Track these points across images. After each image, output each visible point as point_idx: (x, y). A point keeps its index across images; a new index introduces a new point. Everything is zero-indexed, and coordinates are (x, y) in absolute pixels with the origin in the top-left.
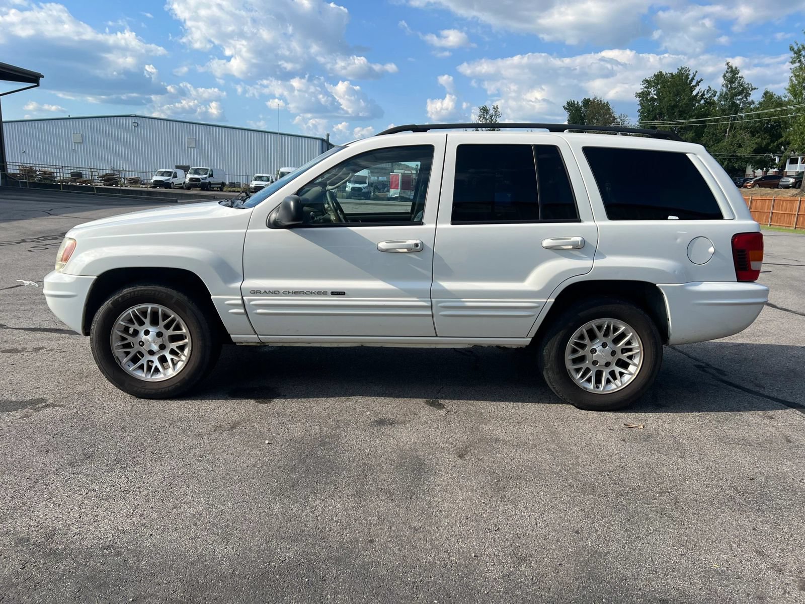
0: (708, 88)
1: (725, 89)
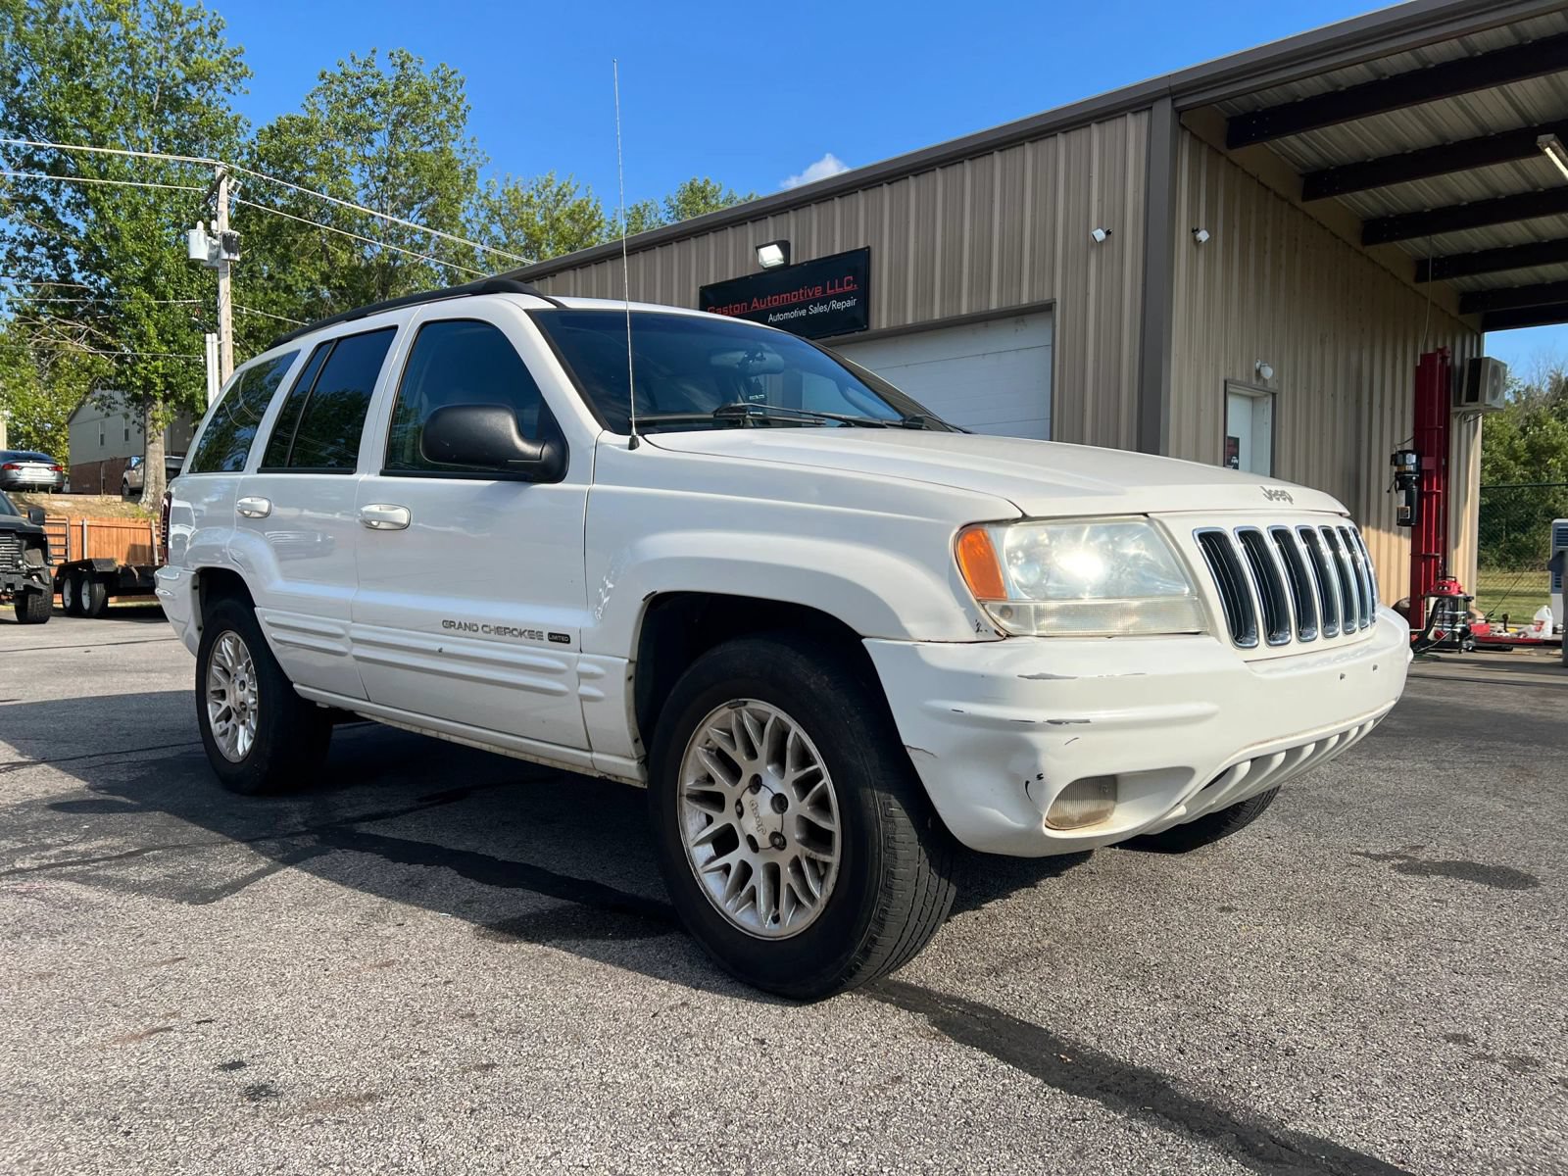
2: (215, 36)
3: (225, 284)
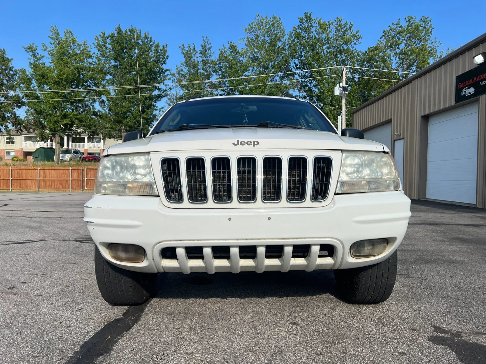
2: (351, 29)
3: (344, 101)
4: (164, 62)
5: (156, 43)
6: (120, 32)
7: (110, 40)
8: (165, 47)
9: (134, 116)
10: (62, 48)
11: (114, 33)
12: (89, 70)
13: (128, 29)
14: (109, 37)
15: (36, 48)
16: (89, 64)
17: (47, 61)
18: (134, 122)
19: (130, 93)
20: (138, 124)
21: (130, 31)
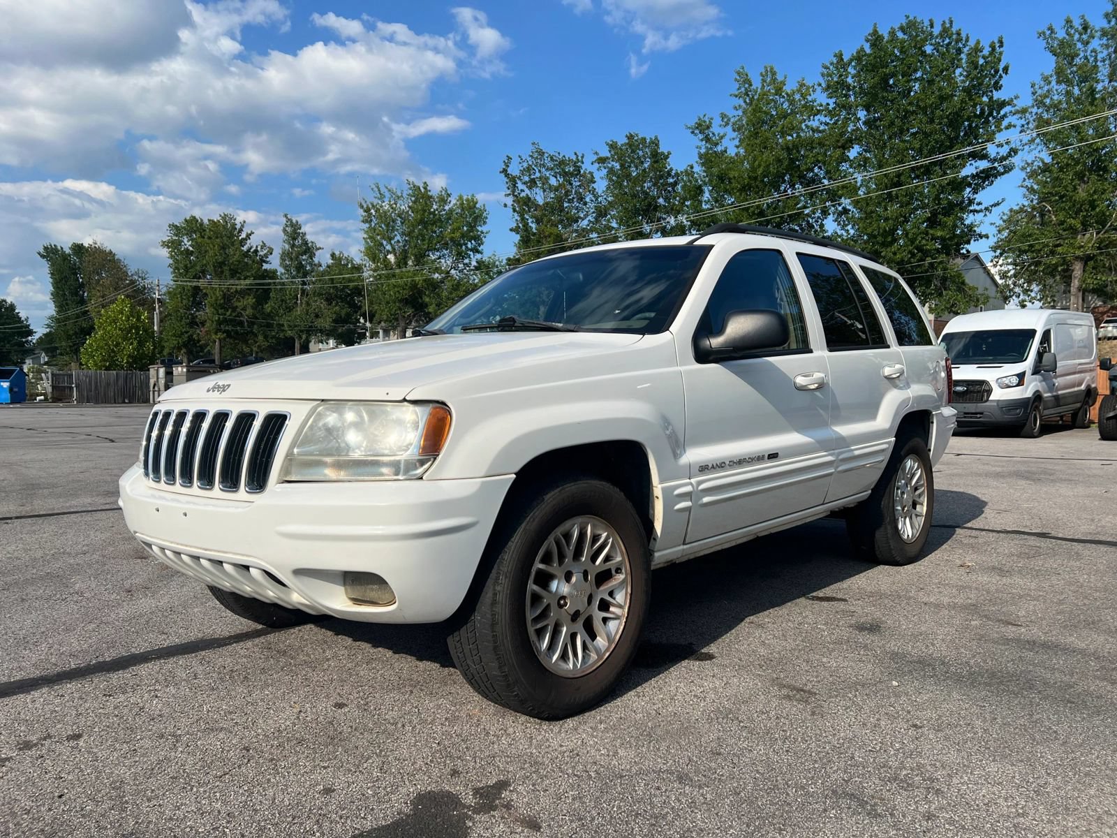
0: (261, 244)
1: (287, 246)
4: (996, 83)
5: (972, 43)
6: (876, 40)
7: (855, 68)
8: (997, 45)
9: (910, 236)
10: (757, 110)
11: (862, 49)
12: (810, 144)
13: (896, 27)
14: (851, 60)
15: (710, 123)
16: (811, 132)
17: (731, 145)
18: (910, 252)
19: (899, 184)
20: (920, 254)
21: (902, 29)
